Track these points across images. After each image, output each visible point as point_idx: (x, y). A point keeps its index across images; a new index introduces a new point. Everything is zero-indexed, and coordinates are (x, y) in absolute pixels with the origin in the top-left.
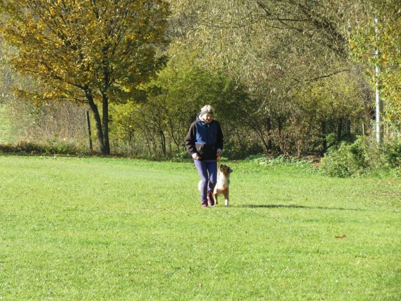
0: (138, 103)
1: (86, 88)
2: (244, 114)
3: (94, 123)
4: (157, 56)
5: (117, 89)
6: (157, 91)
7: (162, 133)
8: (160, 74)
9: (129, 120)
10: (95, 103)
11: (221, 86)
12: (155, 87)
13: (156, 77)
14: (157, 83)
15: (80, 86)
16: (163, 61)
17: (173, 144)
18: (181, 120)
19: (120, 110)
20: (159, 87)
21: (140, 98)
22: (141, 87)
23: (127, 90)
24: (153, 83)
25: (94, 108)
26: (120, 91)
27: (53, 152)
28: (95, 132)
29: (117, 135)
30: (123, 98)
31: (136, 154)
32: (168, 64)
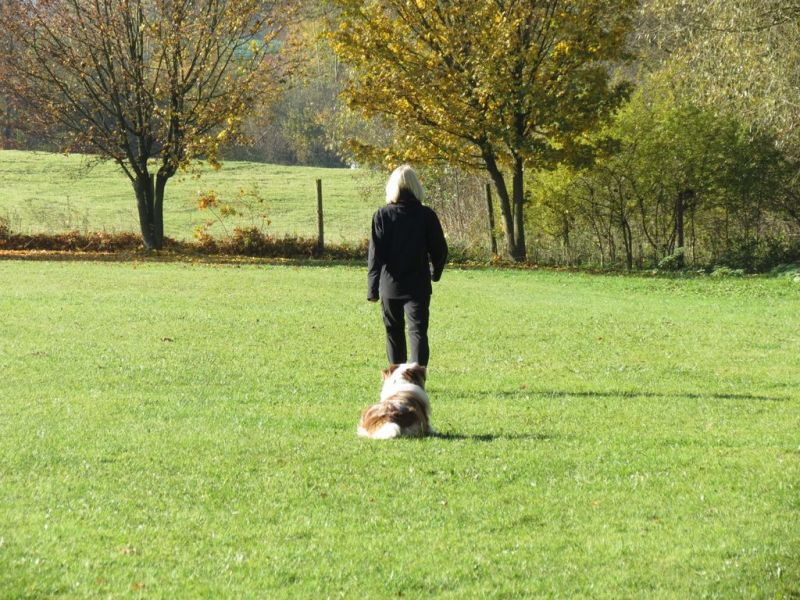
0: (577, 168)
1: (481, 142)
4: (612, 84)
5: (539, 144)
6: (612, 147)
7: (624, 224)
8: (618, 116)
9: (565, 199)
10: (500, 166)
11: (732, 138)
12: (610, 139)
13: (610, 122)
14: (613, 133)
15: (471, 139)
16: (624, 91)
17: (646, 245)
18: (660, 199)
19: (547, 182)
20: (615, 137)
21: (580, 159)
22: (585, 139)
23: (558, 146)
24: (605, 132)
25: (498, 177)
26: (543, 146)
28: (501, 223)
29: (541, 228)
30: (550, 159)
31: (578, 264)
32: (634, 96)
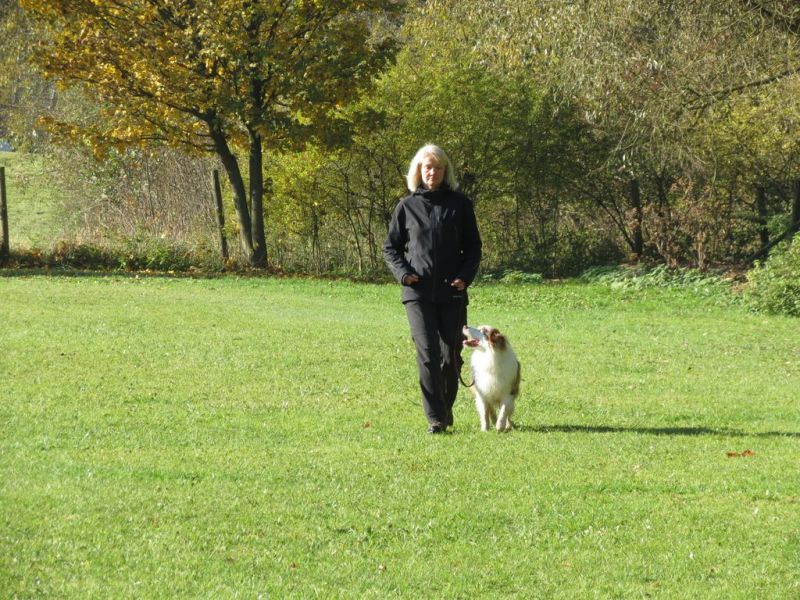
0: (330, 148)
1: (209, 117)
2: (579, 172)
3: (230, 196)
4: (373, 40)
5: (282, 118)
6: (374, 121)
8: (382, 81)
9: (313, 188)
10: (231, 149)
11: (524, 107)
12: (371, 112)
13: (371, 90)
14: (375, 104)
15: (195, 112)
16: (387, 52)
19: (291, 167)
20: (379, 111)
21: (335, 137)
22: (339, 112)
23: (305, 121)
24: (366, 102)
25: (230, 162)
26: (288, 122)
27: (137, 266)
28: (234, 219)
29: (285, 225)
30: (298, 138)
31: (330, 270)
32: (401, 57)
